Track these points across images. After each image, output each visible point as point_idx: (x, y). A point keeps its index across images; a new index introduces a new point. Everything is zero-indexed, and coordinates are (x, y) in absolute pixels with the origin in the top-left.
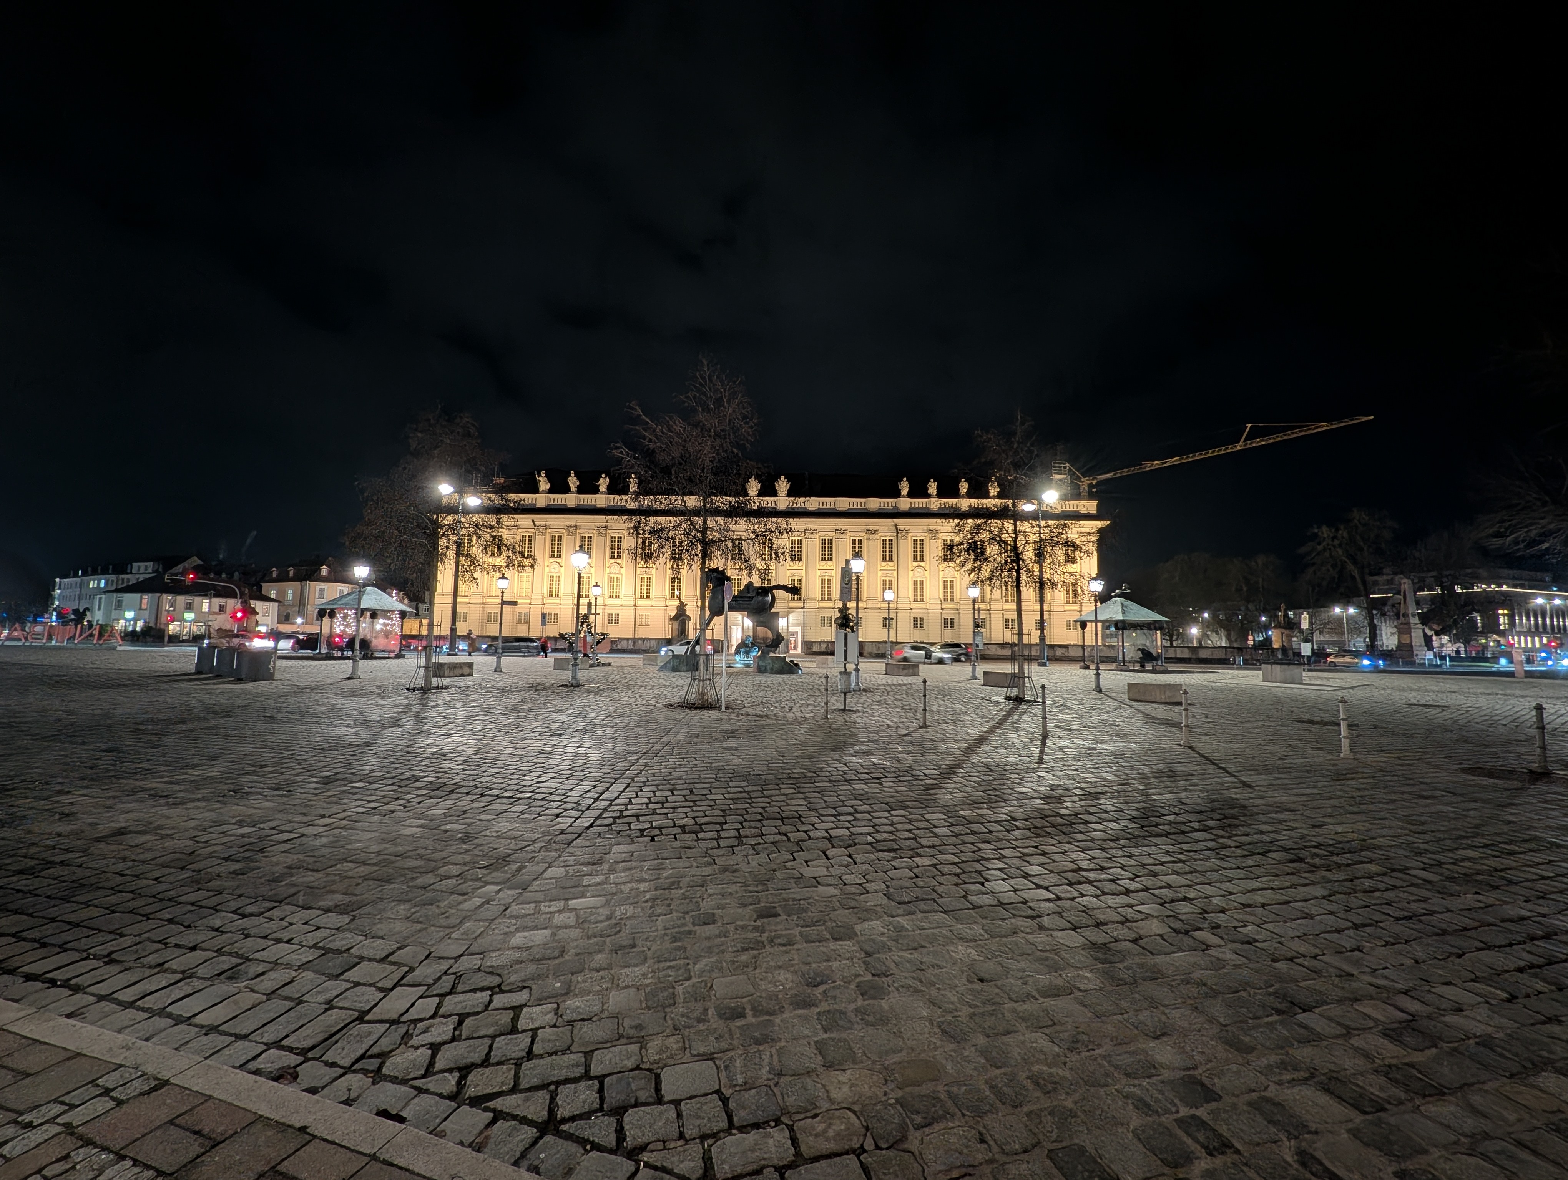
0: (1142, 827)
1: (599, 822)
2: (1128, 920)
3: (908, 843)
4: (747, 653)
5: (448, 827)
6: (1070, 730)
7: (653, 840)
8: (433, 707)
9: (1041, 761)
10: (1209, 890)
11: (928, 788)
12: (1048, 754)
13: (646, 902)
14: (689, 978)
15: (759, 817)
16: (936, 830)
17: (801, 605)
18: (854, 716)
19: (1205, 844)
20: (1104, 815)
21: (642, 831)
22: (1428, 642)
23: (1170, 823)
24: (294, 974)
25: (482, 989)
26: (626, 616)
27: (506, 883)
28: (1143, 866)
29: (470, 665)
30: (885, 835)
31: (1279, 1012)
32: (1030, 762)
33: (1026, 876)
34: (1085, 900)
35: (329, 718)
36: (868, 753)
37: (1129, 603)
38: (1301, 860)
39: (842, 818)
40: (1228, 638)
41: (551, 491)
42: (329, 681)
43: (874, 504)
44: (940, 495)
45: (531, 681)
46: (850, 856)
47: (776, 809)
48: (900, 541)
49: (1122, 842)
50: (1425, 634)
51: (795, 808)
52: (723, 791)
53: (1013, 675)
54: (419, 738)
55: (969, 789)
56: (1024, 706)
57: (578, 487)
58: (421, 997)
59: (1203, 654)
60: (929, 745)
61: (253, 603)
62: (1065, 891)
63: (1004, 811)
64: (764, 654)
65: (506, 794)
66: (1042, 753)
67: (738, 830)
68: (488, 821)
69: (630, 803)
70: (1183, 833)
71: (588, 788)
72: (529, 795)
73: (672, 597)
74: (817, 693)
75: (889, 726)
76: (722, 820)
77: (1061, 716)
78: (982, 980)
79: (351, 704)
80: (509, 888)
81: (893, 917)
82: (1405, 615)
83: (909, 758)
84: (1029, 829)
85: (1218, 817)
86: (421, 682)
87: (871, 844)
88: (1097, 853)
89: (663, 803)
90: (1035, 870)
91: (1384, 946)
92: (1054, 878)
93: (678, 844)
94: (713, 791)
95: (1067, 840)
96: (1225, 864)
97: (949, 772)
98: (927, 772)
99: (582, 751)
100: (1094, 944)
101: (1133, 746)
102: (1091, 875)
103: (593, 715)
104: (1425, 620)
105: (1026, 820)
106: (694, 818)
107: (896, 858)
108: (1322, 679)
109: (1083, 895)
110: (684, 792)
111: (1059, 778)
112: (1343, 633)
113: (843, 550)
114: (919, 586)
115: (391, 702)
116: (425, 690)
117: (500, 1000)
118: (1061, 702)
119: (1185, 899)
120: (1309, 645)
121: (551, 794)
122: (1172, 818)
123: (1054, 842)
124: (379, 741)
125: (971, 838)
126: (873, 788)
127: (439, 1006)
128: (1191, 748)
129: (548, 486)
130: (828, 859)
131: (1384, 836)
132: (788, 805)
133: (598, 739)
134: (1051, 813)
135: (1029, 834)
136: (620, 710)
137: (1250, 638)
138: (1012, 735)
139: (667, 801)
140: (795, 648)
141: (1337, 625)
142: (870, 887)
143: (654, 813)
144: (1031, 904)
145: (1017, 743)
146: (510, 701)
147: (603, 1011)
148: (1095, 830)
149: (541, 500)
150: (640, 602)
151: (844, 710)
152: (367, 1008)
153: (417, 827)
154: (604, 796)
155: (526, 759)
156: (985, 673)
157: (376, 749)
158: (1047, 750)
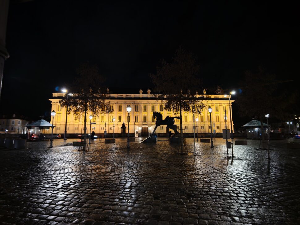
73: (119, 122)
114: (186, 118)
116: (84, 151)
150: (110, 123)
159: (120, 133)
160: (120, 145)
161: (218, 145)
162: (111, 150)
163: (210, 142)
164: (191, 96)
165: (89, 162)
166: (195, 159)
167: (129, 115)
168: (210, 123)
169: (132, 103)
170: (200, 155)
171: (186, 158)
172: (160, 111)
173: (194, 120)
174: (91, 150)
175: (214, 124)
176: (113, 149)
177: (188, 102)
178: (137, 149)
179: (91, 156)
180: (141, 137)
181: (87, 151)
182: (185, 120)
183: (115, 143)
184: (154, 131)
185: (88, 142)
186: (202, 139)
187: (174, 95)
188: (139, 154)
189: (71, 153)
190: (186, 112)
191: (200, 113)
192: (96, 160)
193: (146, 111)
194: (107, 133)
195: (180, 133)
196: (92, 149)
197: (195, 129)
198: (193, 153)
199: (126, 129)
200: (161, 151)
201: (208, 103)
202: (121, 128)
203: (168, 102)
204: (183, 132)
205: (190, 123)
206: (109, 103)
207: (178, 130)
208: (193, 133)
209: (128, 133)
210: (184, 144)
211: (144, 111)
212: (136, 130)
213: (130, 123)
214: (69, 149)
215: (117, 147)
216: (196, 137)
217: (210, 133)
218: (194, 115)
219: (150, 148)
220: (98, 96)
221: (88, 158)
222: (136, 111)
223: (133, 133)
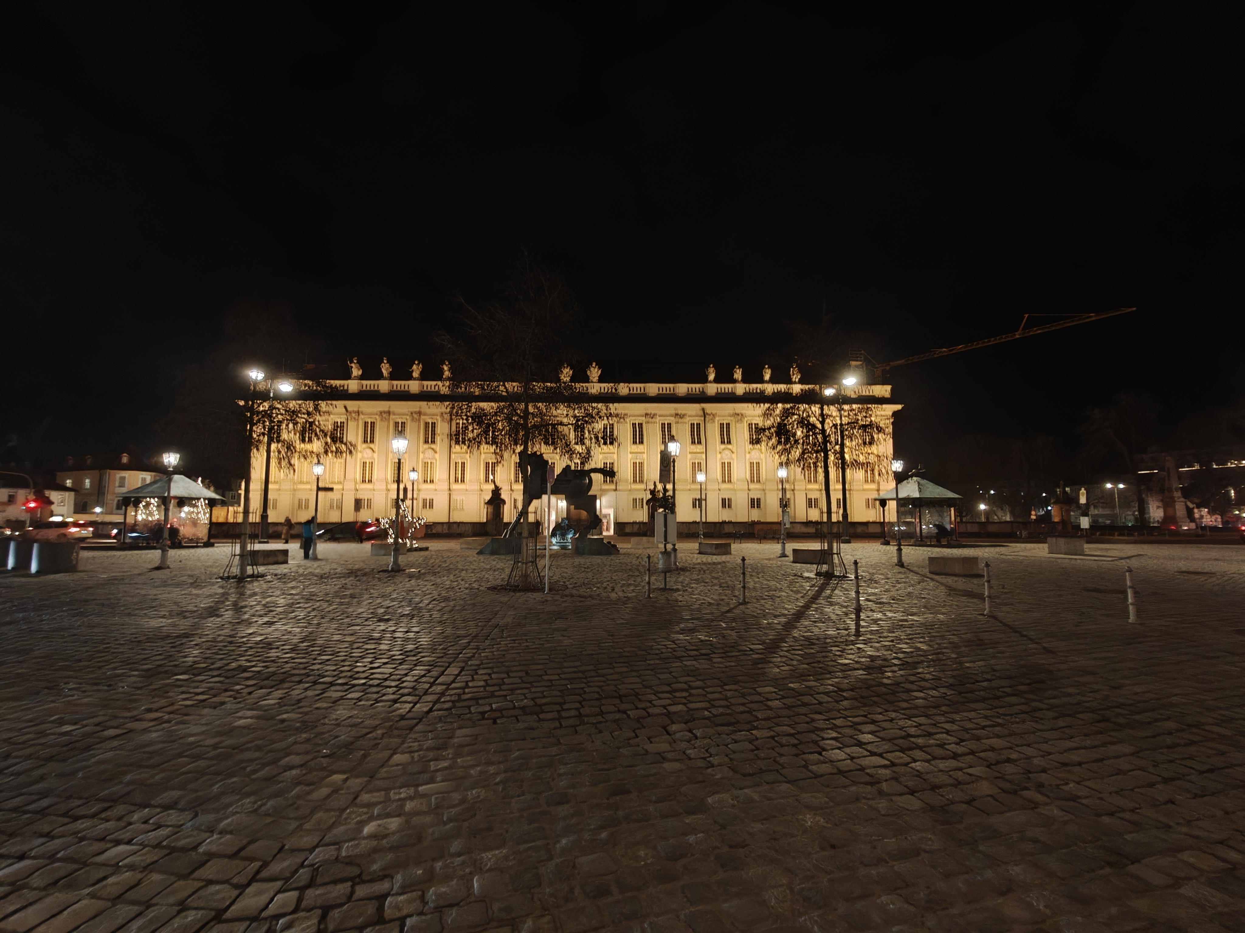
0: (960, 693)
1: (437, 706)
2: (960, 783)
3: (743, 716)
4: (563, 536)
5: (285, 716)
6: (881, 603)
7: (495, 722)
8: (251, 596)
9: (858, 634)
10: (1030, 751)
11: (756, 662)
12: (863, 627)
13: (497, 784)
14: (551, 858)
15: (597, 696)
16: (769, 703)
17: (614, 487)
18: (676, 594)
19: (1019, 707)
20: (923, 684)
21: (483, 713)
22: (1190, 512)
23: (985, 689)
24: (139, 876)
25: (343, 880)
26: (441, 502)
27: (352, 772)
28: (966, 730)
29: (285, 552)
30: (721, 710)
31: (1109, 864)
32: (848, 635)
33: (860, 744)
34: (917, 765)
35: (142, 609)
36: (692, 631)
37: (924, 482)
38: (1105, 720)
39: (677, 694)
40: (1012, 513)
41: (362, 378)
42: (136, 572)
43: (682, 388)
44: (745, 380)
45: (350, 567)
46: (690, 731)
47: (613, 688)
48: (708, 425)
49: (943, 708)
50: (1188, 508)
51: (631, 686)
52: (559, 671)
53: (822, 551)
54: (241, 628)
55: (795, 663)
56: (834, 581)
57: (391, 373)
58: (279, 892)
59: (991, 529)
60: (751, 621)
61: (47, 493)
62: (899, 757)
63: (830, 682)
64: (583, 536)
65: (340, 681)
66: (858, 625)
67: (577, 709)
68: (326, 708)
69: (467, 686)
70: (998, 698)
71: (423, 673)
72: (363, 681)
73: (487, 480)
74: (637, 573)
75: (710, 604)
76: (560, 700)
77: (870, 590)
78: (833, 847)
79: (164, 595)
80: (357, 777)
81: (741, 789)
82: (1170, 490)
83: (733, 633)
84: (856, 699)
85: (1028, 681)
86: (235, 570)
87: (708, 718)
88: (922, 720)
89: (499, 685)
90: (868, 737)
91: (1194, 798)
92: (886, 746)
93: (521, 725)
94: (549, 672)
95: (892, 708)
96: (1040, 727)
97: (773, 646)
98: (752, 647)
99: (411, 635)
100: (932, 808)
101: (941, 617)
102: (920, 741)
103: (417, 599)
104: (1187, 493)
105: (852, 690)
106: (533, 699)
107: (736, 731)
108: (1102, 549)
109: (915, 761)
110: (521, 674)
111: (878, 650)
112: (1114, 507)
113: (653, 433)
114: (726, 468)
115: (206, 591)
116: (241, 579)
117: (361, 891)
118: (868, 578)
119: (1009, 760)
120: (1086, 519)
121: (386, 679)
122: (985, 684)
123: (880, 710)
124: (199, 631)
125: (803, 710)
126: (702, 664)
127: (300, 900)
128: (994, 617)
129: (360, 372)
130: (668, 734)
131: (1176, 695)
132: (624, 683)
133: (425, 623)
134: (873, 683)
135: (857, 704)
136: (444, 594)
137: (1033, 513)
138: (828, 610)
139: (504, 684)
140: (608, 530)
141: (1108, 499)
142: (715, 760)
143: (492, 695)
144: (868, 771)
145: (834, 617)
146: (332, 587)
147: (468, 896)
148: (917, 698)
149: (353, 386)
150: (455, 486)
151: (664, 589)
152: (225, 906)
153: (251, 718)
154: (440, 680)
155: (356, 646)
156: (794, 550)
157: (197, 640)
158: (862, 623)
159: (485, 521)
199: (506, 506)
202: (487, 503)
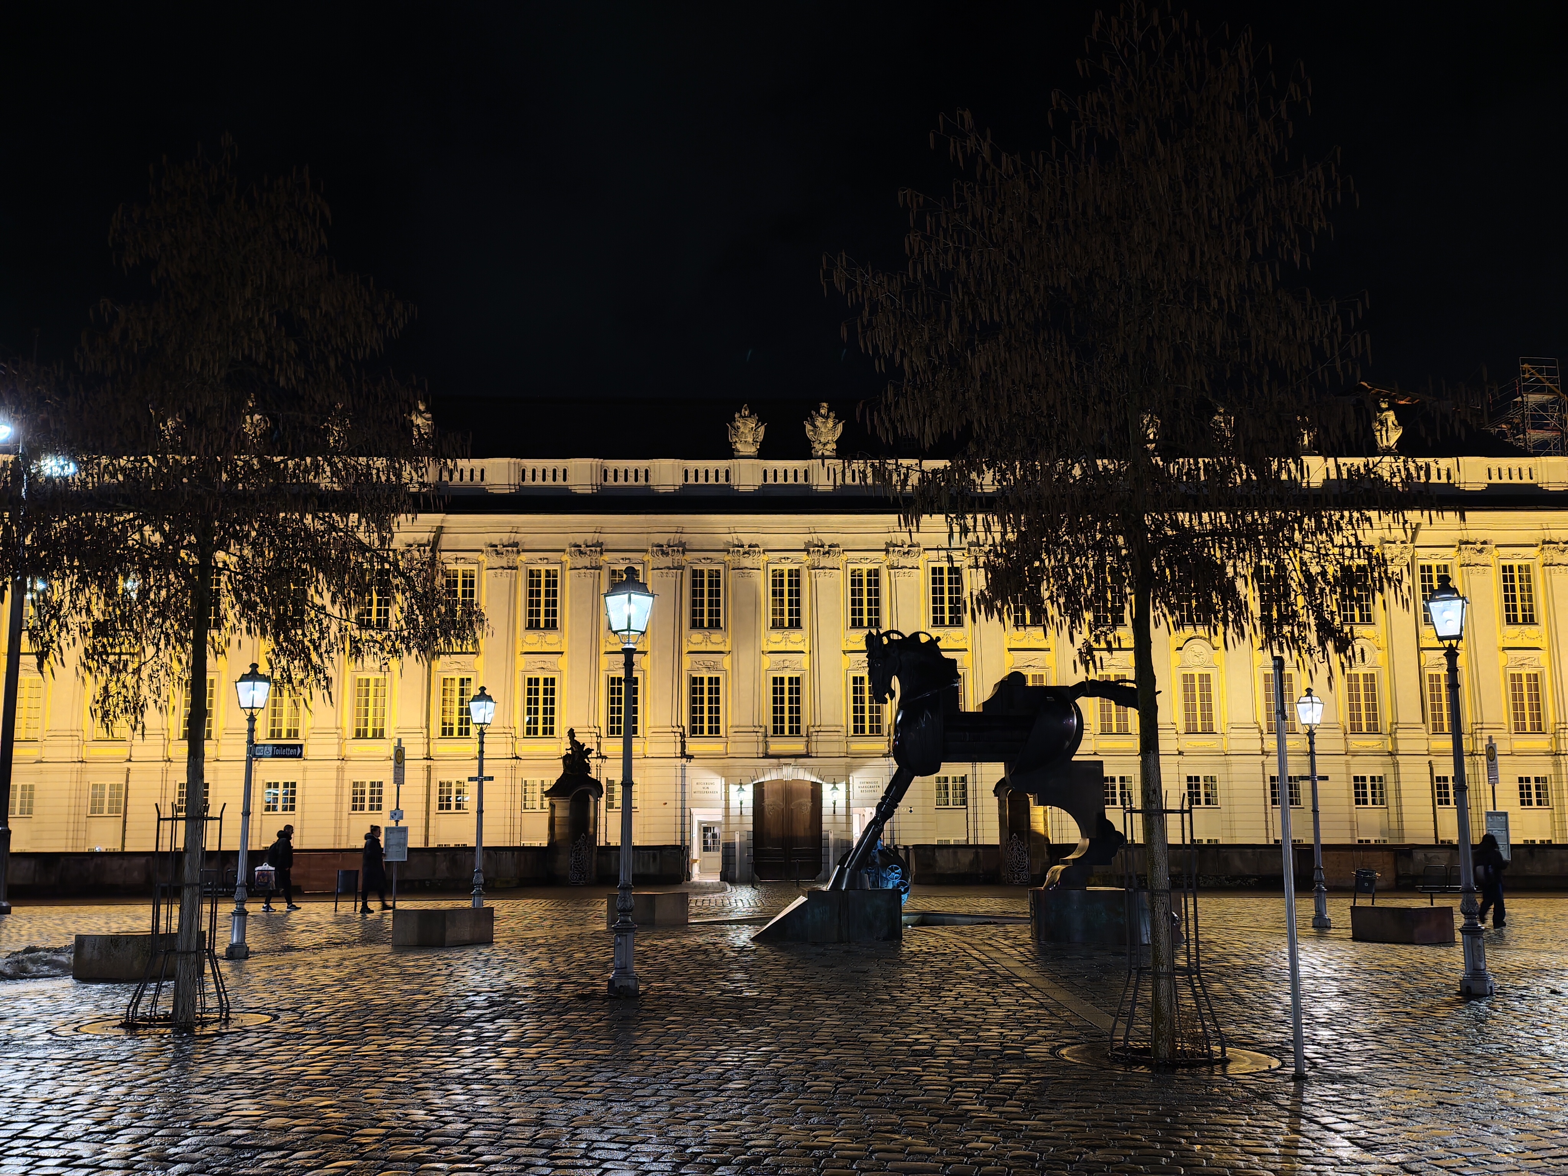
114: (1197, 691)
159: (545, 844)
160: (544, 964)
161: (1541, 971)
162: (452, 1022)
163: (1447, 941)
164: (1241, 475)
165: (234, 1147)
166: (1296, 1114)
167: (629, 665)
168: (1446, 743)
169: (661, 549)
170: (1346, 1078)
171: (1207, 1101)
172: (938, 622)
173: (1281, 713)
174: (252, 1020)
175: (1491, 753)
176: (471, 1006)
177: (1218, 533)
178: (711, 1007)
179: (249, 1082)
180: (750, 882)
181: (210, 1029)
182: (1189, 708)
183: (488, 941)
184: (875, 827)
185: (222, 943)
186: (1364, 902)
187: (1077, 471)
188: (731, 1058)
189: (53, 1051)
190: (1201, 631)
191: (1343, 644)
192: (301, 1126)
193: (796, 624)
194: (415, 841)
195: (1139, 839)
196: (258, 1011)
197: (1294, 799)
198: (1277, 1051)
199: (603, 800)
200: (947, 1025)
201: (1423, 537)
202: (547, 794)
203: (1011, 537)
204: (1174, 837)
205: (1235, 746)
206: (434, 545)
207: (1114, 815)
208: (1277, 846)
209: (615, 840)
210: (1181, 961)
211: (777, 625)
212: (700, 816)
213: (637, 747)
214: (30, 1010)
215: (511, 991)
216: (1305, 885)
217: (1447, 846)
218: (1279, 664)
219: (839, 1000)
220: (325, 481)
221: (218, 1101)
222: (696, 625)
223: (670, 839)
